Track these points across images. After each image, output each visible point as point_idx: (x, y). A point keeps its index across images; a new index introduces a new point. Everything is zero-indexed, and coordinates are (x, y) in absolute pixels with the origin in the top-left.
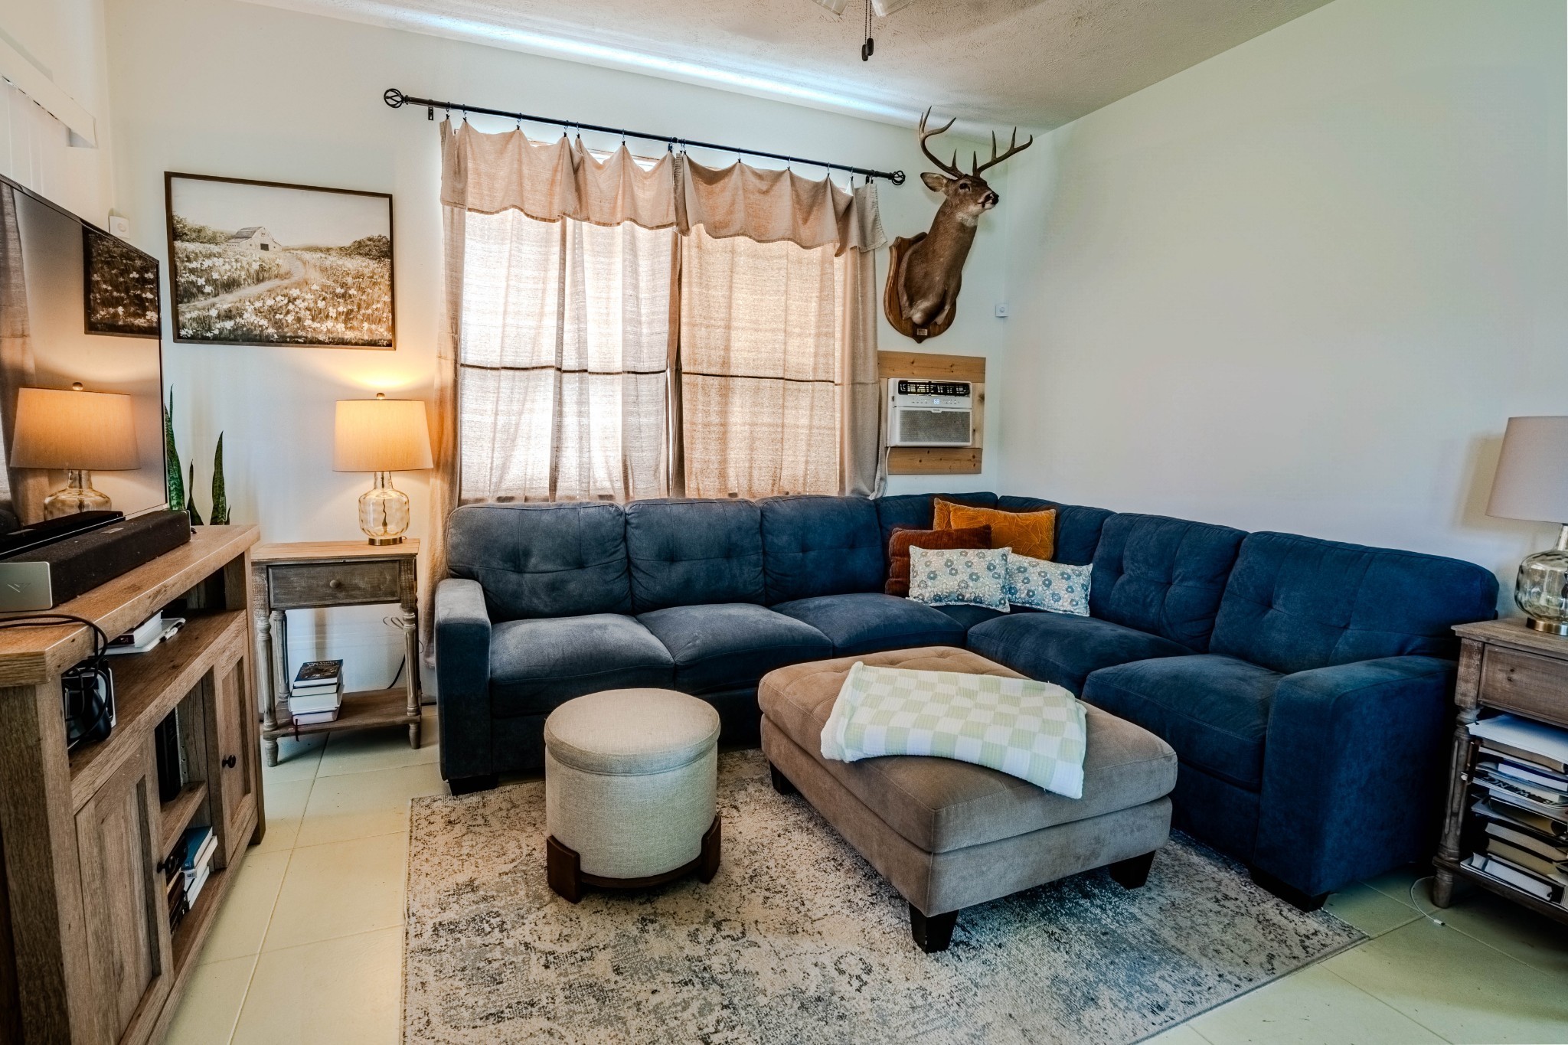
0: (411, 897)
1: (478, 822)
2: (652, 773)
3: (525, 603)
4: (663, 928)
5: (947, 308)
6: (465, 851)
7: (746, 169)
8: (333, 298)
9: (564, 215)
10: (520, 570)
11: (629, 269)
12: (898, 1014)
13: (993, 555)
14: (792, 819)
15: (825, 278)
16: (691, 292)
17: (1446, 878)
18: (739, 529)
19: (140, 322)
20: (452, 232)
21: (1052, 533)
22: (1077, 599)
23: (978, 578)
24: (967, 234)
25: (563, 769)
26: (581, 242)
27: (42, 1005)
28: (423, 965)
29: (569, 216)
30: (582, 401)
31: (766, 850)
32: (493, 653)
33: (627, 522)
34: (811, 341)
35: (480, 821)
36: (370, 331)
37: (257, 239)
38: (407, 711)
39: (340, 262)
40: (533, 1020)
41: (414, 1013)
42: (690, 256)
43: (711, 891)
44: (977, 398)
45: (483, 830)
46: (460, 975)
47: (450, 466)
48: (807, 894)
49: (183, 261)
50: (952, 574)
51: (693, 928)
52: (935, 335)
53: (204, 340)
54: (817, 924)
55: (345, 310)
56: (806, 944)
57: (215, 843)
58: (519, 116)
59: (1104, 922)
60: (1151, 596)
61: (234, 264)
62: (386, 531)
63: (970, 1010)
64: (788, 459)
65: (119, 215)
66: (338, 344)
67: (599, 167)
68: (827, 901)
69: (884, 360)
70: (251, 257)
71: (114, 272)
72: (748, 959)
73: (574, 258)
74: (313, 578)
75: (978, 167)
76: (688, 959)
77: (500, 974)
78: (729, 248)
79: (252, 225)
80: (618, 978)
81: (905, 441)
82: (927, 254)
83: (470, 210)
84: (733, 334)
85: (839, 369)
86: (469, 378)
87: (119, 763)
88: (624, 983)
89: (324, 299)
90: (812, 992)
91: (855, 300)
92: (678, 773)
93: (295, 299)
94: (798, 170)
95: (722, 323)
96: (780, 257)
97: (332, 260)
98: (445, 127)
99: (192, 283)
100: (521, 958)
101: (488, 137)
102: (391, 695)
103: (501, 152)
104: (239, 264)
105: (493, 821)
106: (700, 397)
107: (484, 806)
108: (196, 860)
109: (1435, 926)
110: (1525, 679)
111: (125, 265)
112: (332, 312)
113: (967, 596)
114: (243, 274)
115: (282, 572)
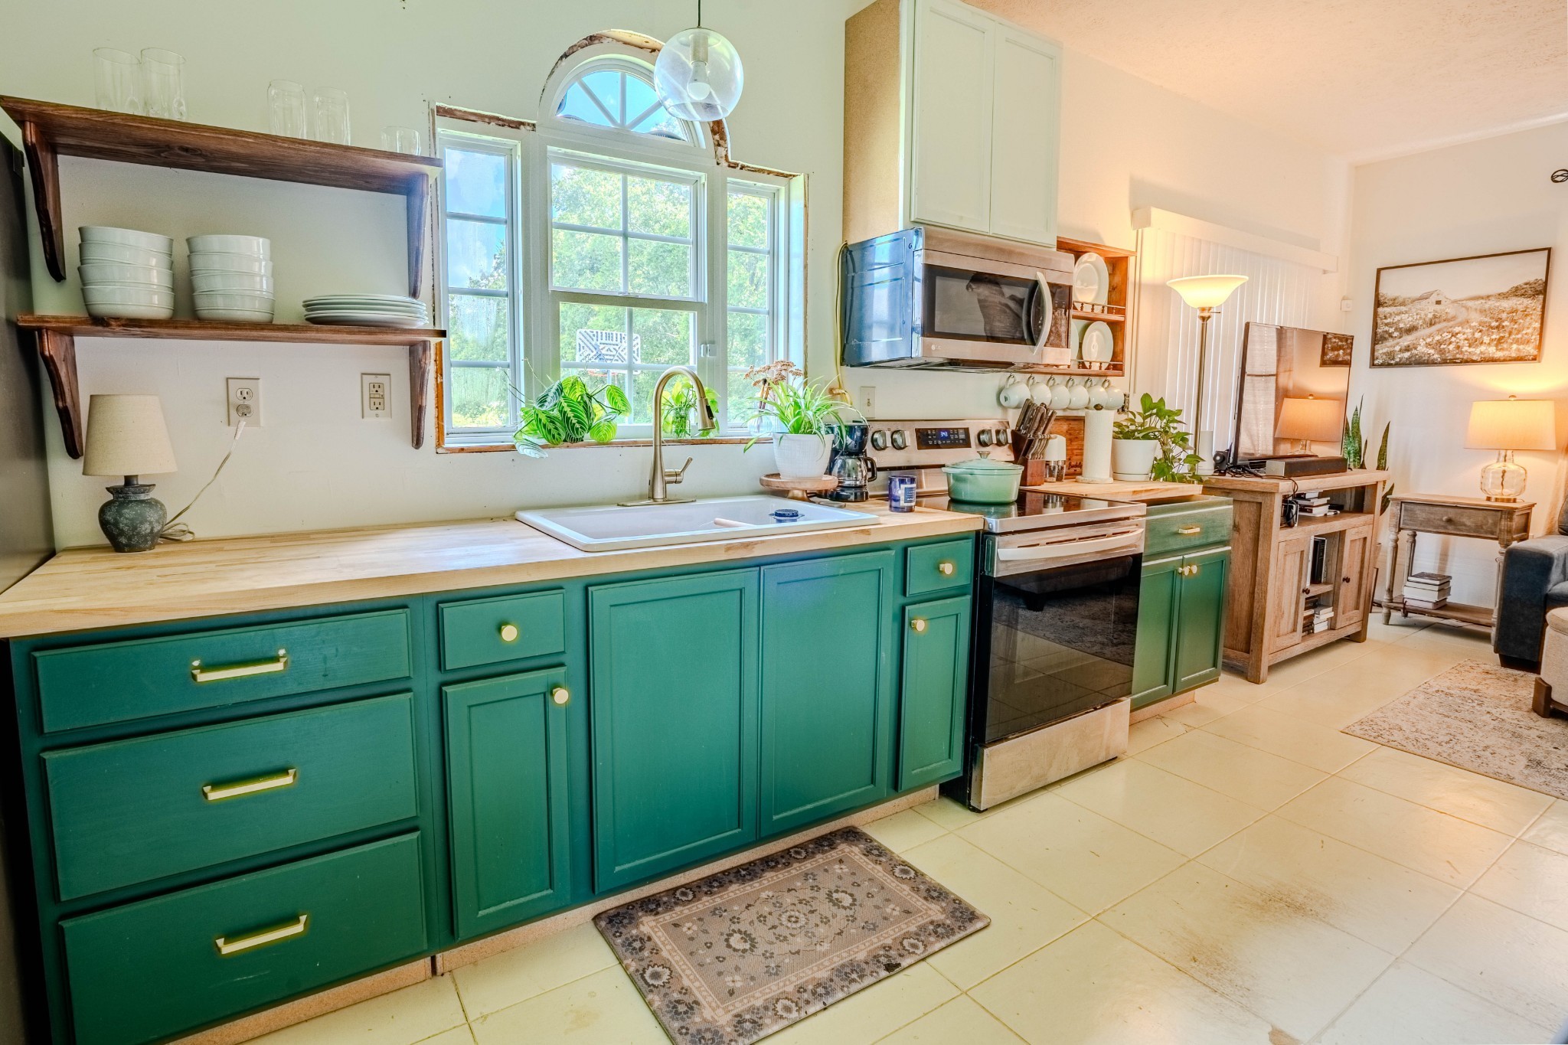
0: (1433, 680)
1: (1508, 679)
6: (1486, 682)
8: (1488, 330)
35: (1512, 680)
36: (1518, 350)
37: (1434, 298)
39: (1497, 304)
45: (1509, 682)
46: (1437, 703)
49: (1382, 319)
53: (1389, 365)
55: (1498, 337)
61: (1416, 316)
62: (1500, 493)
65: (1347, 299)
66: (1488, 361)
70: (1429, 309)
74: (1432, 513)
77: (1461, 711)
79: (1431, 289)
87: (1295, 537)
89: (1480, 331)
93: (1457, 334)
97: (1491, 303)
99: (1386, 332)
104: (1419, 316)
112: (1486, 339)
114: (1421, 322)
115: (1409, 507)
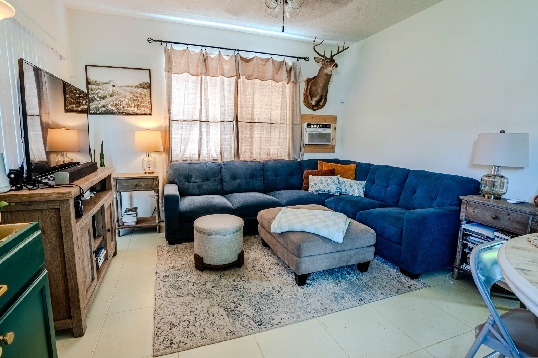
0: (157, 269)
1: (176, 252)
2: (223, 235)
3: (190, 191)
4: (226, 278)
5: (323, 100)
6: (172, 259)
7: (258, 58)
8: (133, 101)
9: (202, 74)
10: (189, 181)
11: (221, 90)
12: (287, 299)
13: (334, 178)
14: (266, 253)
15: (283, 92)
16: (241, 97)
17: (456, 271)
18: (256, 169)
19: (79, 109)
20: (168, 80)
21: (355, 171)
22: (360, 191)
23: (329, 185)
24: (329, 77)
25: (199, 234)
26: (207, 82)
27: (72, 276)
28: (160, 284)
29: (203, 74)
30: (208, 131)
31: (258, 261)
32: (180, 205)
33: (221, 168)
34: (279, 111)
35: (177, 252)
36: (144, 110)
37: (111, 84)
38: (156, 222)
39: (135, 90)
40: (189, 297)
41: (158, 294)
42: (240, 86)
43: (240, 270)
44: (334, 129)
45: (177, 254)
46: (170, 287)
47: (168, 151)
48: (267, 271)
49: (91, 91)
50: (322, 184)
51: (234, 278)
52: (320, 109)
53: (97, 114)
54: (269, 279)
55: (137, 104)
56: (265, 283)
57: (105, 252)
58: (188, 44)
59: (352, 280)
60: (382, 190)
61: (105, 91)
62: (149, 170)
63: (308, 299)
64: (272, 148)
65: (73, 78)
66: (135, 114)
67: (212, 59)
68: (273, 273)
69: (303, 117)
70: (110, 89)
71: (72, 95)
72: (248, 286)
73: (205, 87)
74: (129, 183)
75: (332, 55)
76: (232, 285)
77: (181, 287)
78: (253, 83)
79: (110, 80)
80: (212, 289)
81: (310, 142)
82: (316, 83)
83: (173, 73)
84: (254, 109)
85: (288, 120)
86: (174, 125)
87: (85, 223)
88: (214, 290)
89: (131, 101)
90: (265, 293)
91: (293, 98)
92: (230, 236)
93: (122, 101)
94: (275, 57)
95: (251, 106)
96: (269, 85)
97: (133, 89)
98: (166, 48)
99: (93, 97)
100: (186, 284)
101: (178, 51)
102: (152, 218)
103: (182, 55)
104: (106, 91)
105: (180, 252)
106: (244, 129)
107: (178, 248)
108: (101, 255)
109: (451, 284)
110: (477, 211)
111: (75, 92)
112: (133, 105)
113: (326, 190)
114: (108, 94)
115: (120, 181)
